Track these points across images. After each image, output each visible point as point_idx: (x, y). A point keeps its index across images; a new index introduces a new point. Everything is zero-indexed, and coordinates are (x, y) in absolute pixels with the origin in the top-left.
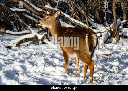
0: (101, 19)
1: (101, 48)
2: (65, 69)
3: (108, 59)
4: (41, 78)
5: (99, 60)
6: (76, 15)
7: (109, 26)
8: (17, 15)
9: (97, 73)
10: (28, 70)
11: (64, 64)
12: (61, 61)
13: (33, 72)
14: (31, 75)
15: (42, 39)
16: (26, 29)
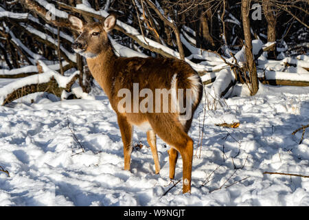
0: (214, 39)
1: (214, 109)
2: (122, 160)
3: (228, 134)
4: (63, 182)
5: (206, 138)
6: (151, 29)
7: (234, 55)
8: (7, 28)
9: (202, 170)
10: (31, 163)
11: (121, 149)
12: (114, 142)
13: (45, 168)
14: (38, 175)
15: (67, 88)
16: (31, 64)
